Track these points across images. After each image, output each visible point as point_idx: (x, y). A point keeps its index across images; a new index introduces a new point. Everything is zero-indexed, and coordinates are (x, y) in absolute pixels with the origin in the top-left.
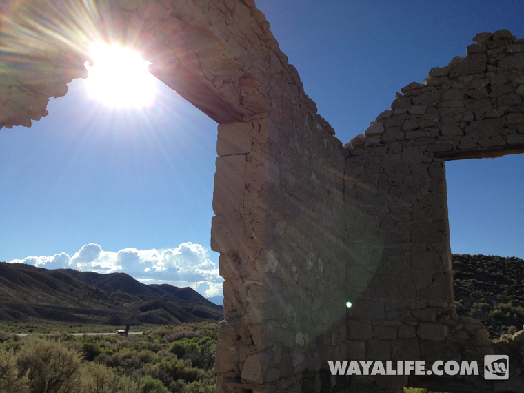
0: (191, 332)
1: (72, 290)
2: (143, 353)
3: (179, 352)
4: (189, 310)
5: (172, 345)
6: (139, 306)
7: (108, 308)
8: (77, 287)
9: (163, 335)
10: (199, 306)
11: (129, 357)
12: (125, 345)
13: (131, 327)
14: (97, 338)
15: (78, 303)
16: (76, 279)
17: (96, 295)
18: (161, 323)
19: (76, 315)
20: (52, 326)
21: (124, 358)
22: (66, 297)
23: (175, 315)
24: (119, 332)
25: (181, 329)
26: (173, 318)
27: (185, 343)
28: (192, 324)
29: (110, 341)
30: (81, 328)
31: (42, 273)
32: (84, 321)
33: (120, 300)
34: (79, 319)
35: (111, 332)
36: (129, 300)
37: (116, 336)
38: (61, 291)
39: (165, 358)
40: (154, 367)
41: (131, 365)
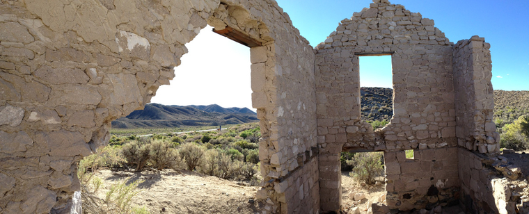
0: (249, 127)
1: (194, 113)
2: (229, 138)
3: (244, 136)
5: (241, 134)
6: (224, 117)
7: (210, 119)
8: (196, 111)
9: (236, 129)
11: (223, 140)
12: (220, 135)
14: (208, 132)
15: (198, 118)
17: (205, 114)
18: (234, 123)
20: (189, 128)
21: (221, 140)
22: (193, 116)
25: (244, 126)
26: (240, 121)
27: (247, 132)
28: (249, 123)
29: (214, 133)
30: (201, 128)
31: (182, 108)
32: (202, 125)
33: (215, 115)
34: (199, 124)
35: (214, 129)
36: (219, 115)
38: (191, 114)
39: (239, 140)
40: (234, 144)
41: (224, 143)
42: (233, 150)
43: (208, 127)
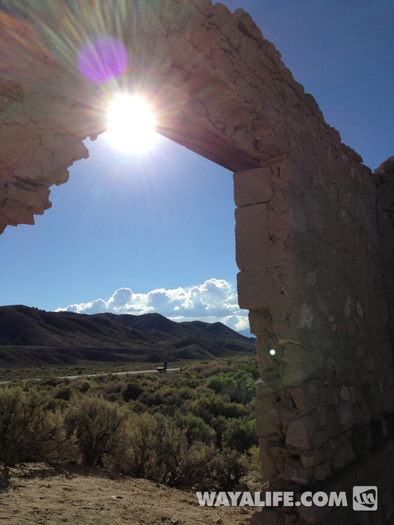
0: (226, 366)
1: (112, 332)
2: (182, 389)
4: (222, 344)
5: (209, 381)
6: (173, 343)
7: (145, 347)
8: (116, 329)
9: (199, 370)
10: (231, 340)
11: (170, 394)
12: (164, 383)
13: (168, 364)
14: (139, 376)
15: (118, 344)
16: (114, 322)
19: (118, 355)
20: (98, 367)
21: (166, 395)
22: (107, 339)
23: (208, 350)
24: (158, 370)
26: (207, 353)
27: (222, 378)
28: (226, 359)
29: (150, 379)
30: (124, 367)
31: (84, 318)
33: (155, 339)
34: (120, 359)
35: (151, 369)
36: (164, 337)
37: (156, 373)
38: (103, 334)
39: (203, 395)
40: (194, 404)
41: (172, 402)
42: (190, 417)
43: (138, 366)
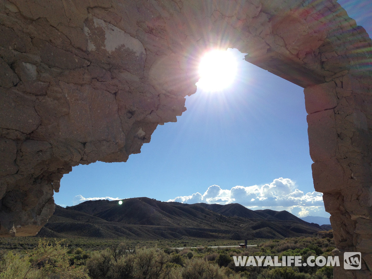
0: (293, 245)
1: (205, 217)
4: (288, 227)
6: (251, 226)
7: (230, 228)
8: (208, 214)
10: (295, 224)
13: (248, 241)
14: (227, 250)
15: (211, 226)
16: (207, 210)
17: (221, 219)
18: (268, 238)
19: (211, 233)
20: (197, 241)
22: (203, 222)
23: (278, 232)
24: (240, 245)
25: (285, 242)
26: (277, 234)
27: (290, 253)
28: (293, 239)
29: (236, 252)
30: (215, 242)
31: (186, 207)
32: (217, 237)
33: (237, 222)
34: (212, 236)
35: (235, 245)
36: (243, 221)
37: (239, 248)
38: (199, 218)
40: (271, 272)
41: (254, 270)
43: (225, 242)
